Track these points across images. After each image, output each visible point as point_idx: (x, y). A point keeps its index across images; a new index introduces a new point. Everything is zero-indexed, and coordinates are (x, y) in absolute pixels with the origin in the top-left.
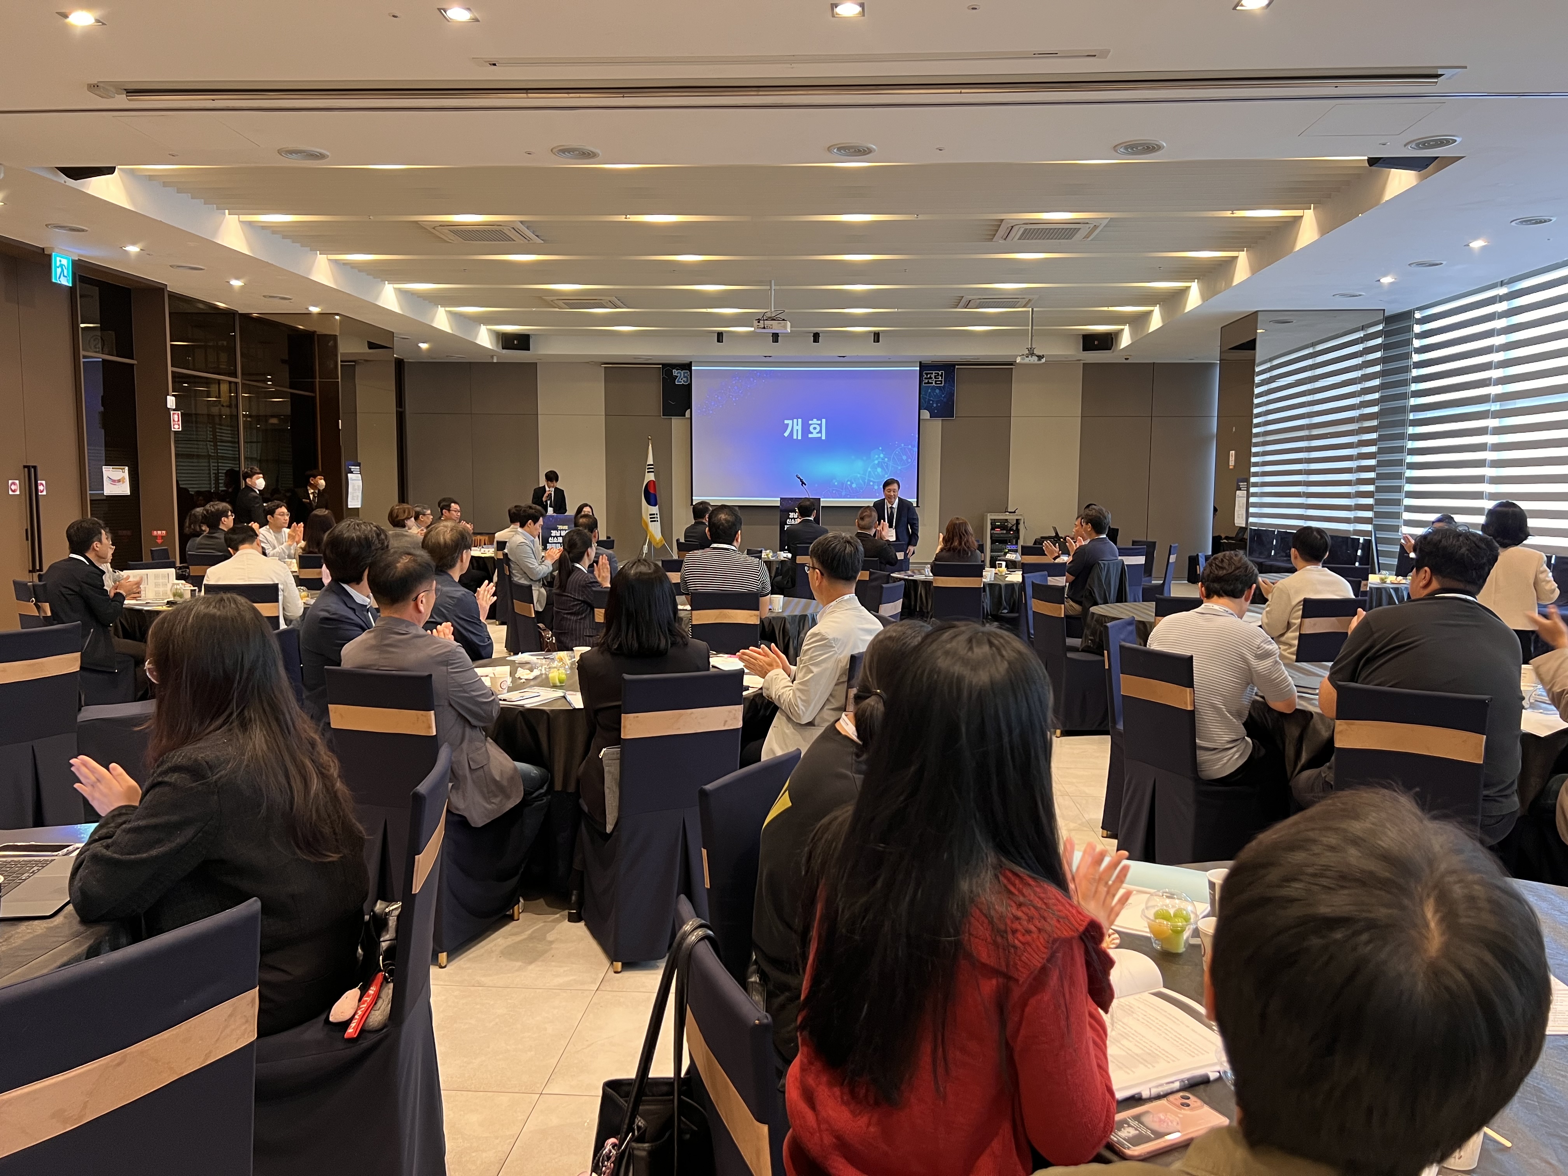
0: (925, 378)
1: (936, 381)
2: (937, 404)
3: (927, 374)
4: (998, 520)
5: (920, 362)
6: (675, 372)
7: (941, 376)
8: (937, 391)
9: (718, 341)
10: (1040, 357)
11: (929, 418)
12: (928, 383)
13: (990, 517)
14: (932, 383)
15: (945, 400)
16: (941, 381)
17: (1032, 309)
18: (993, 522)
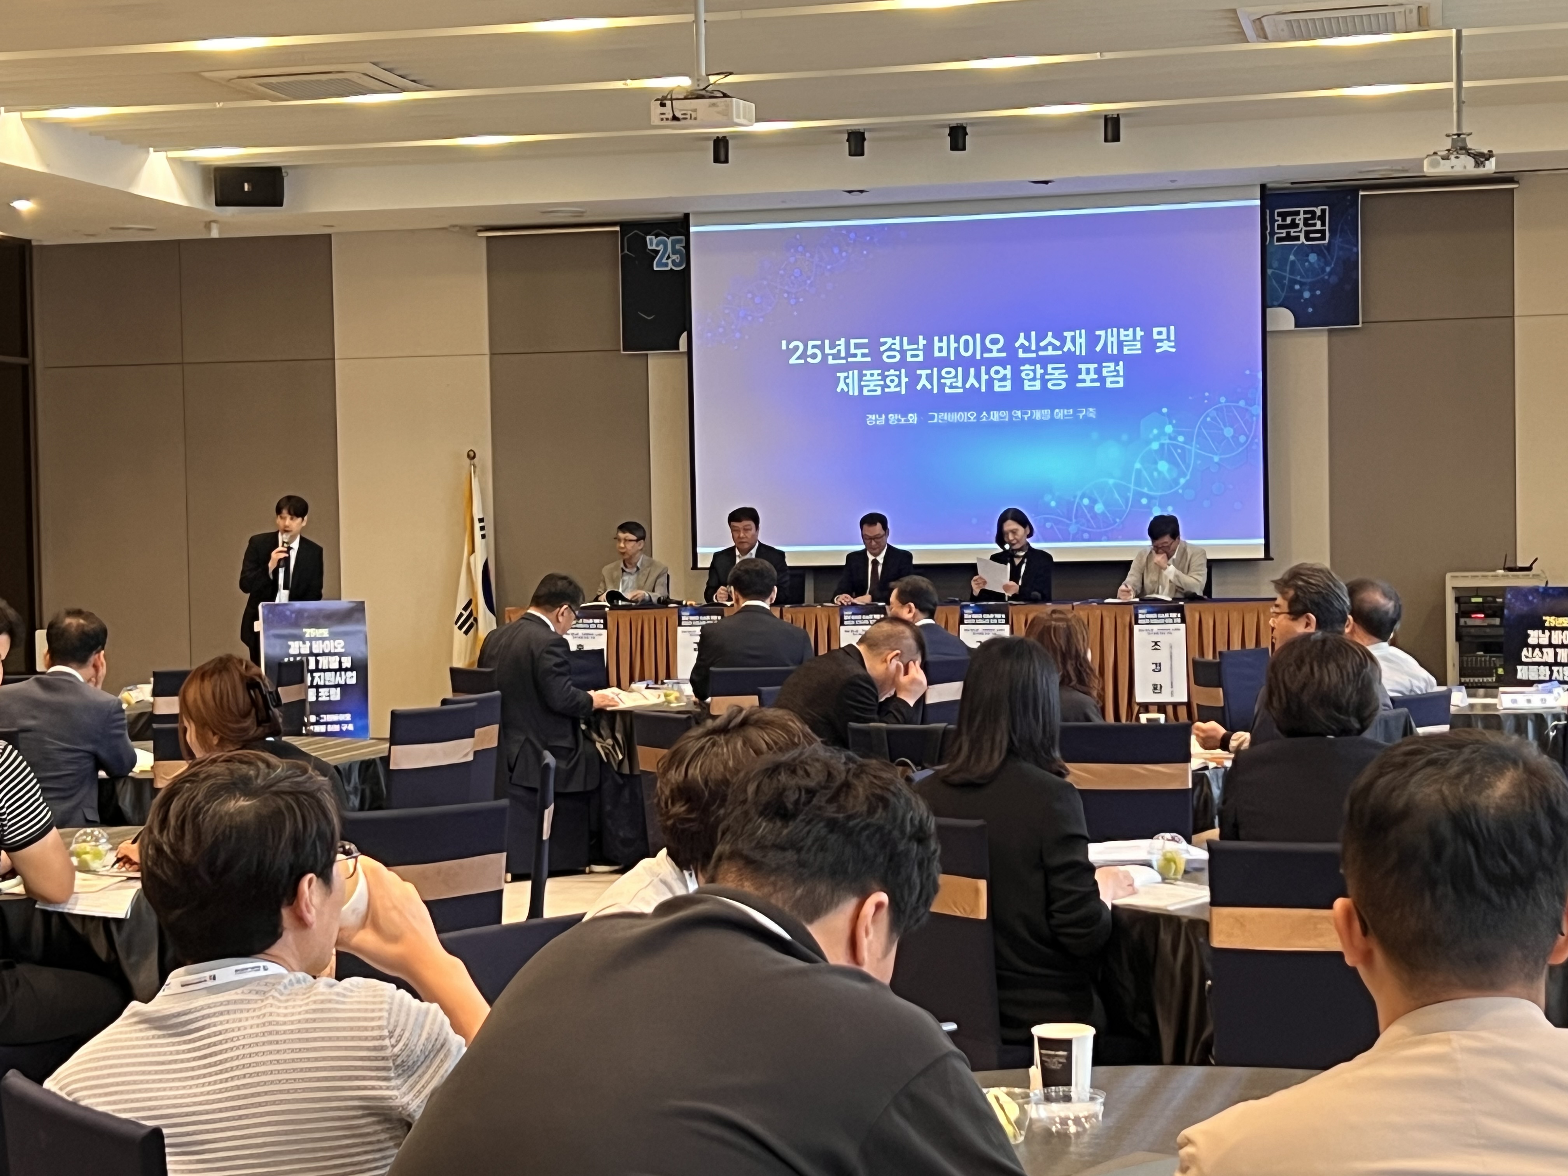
0: (1280, 227)
1: (1307, 233)
2: (1312, 291)
3: (1284, 216)
4: (1477, 591)
5: (1263, 187)
6: (652, 242)
7: (1322, 218)
8: (1313, 258)
10: (1480, 158)
11: (1292, 326)
12: (1289, 237)
13: (1454, 581)
14: (1297, 238)
15: (1334, 280)
16: (1323, 232)
17: (1459, 33)
18: (1461, 596)
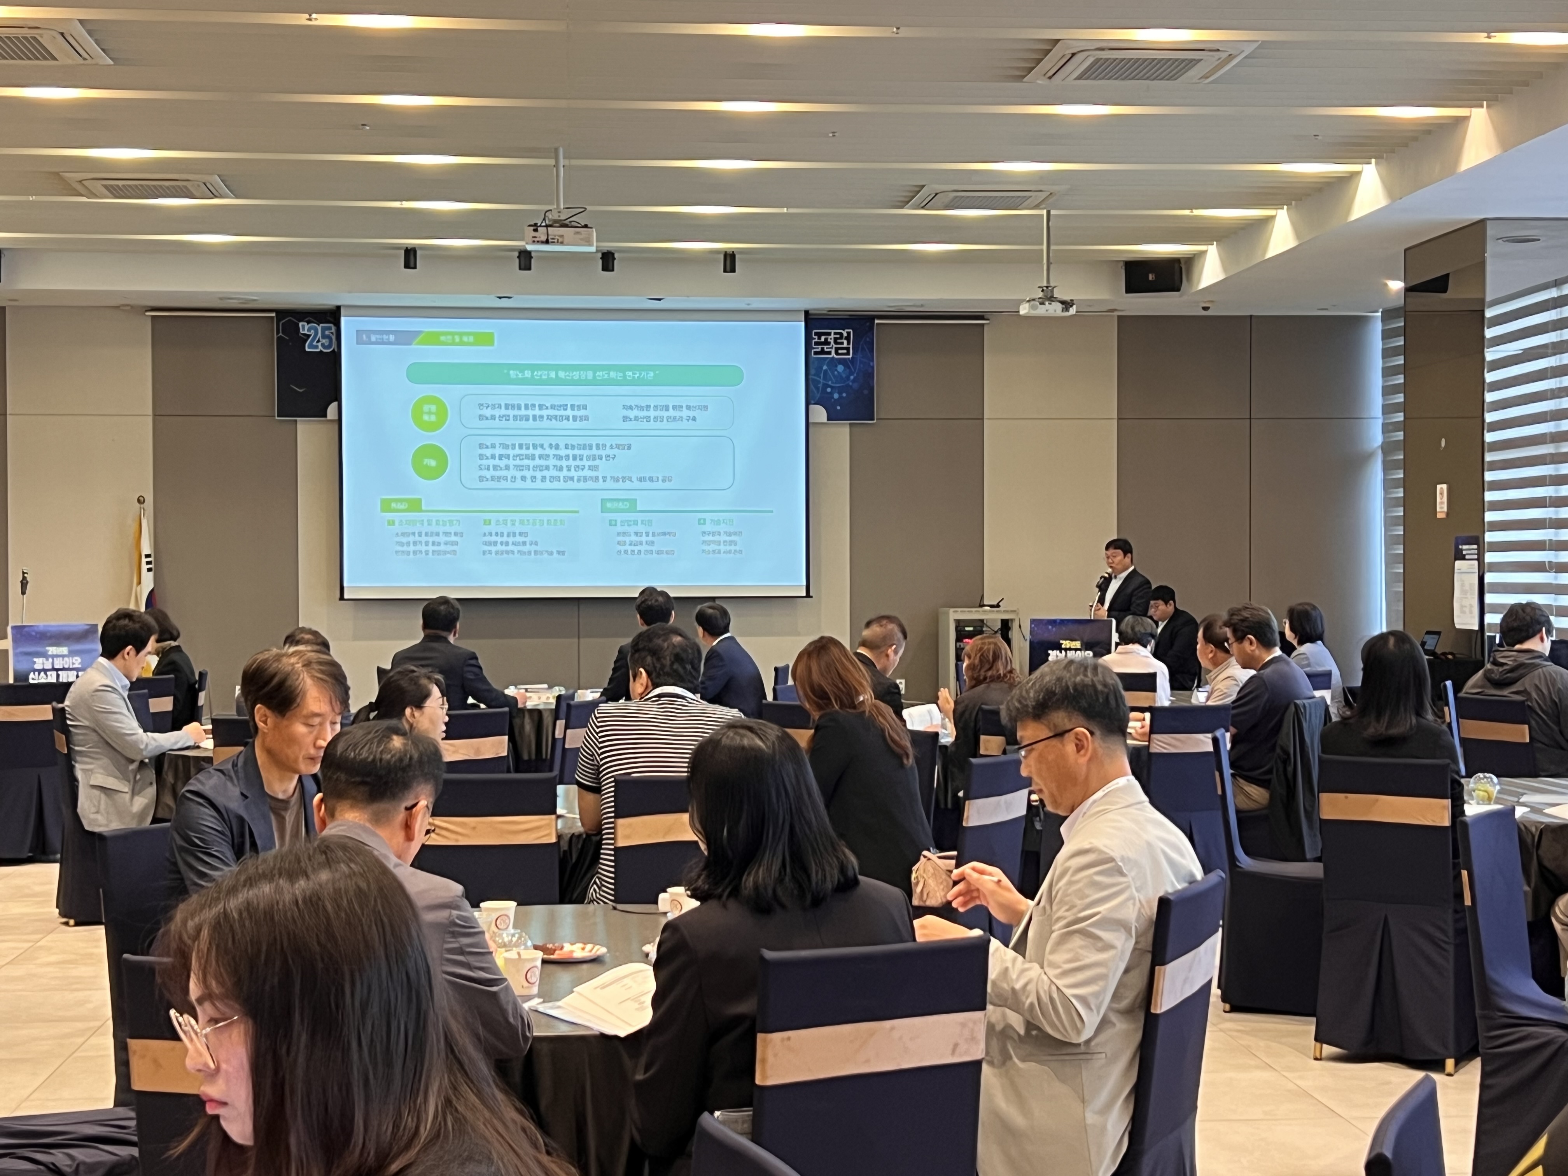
0: (817, 343)
1: (837, 350)
2: (840, 393)
3: (819, 335)
4: (969, 622)
5: (807, 313)
6: (304, 328)
7: (848, 338)
8: (840, 368)
9: (407, 266)
10: (1067, 305)
11: (825, 420)
12: (822, 352)
13: (955, 615)
14: (830, 353)
15: (855, 386)
16: (848, 349)
17: (1049, 213)
18: (960, 624)
